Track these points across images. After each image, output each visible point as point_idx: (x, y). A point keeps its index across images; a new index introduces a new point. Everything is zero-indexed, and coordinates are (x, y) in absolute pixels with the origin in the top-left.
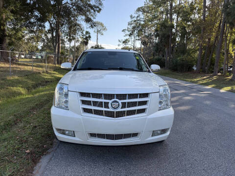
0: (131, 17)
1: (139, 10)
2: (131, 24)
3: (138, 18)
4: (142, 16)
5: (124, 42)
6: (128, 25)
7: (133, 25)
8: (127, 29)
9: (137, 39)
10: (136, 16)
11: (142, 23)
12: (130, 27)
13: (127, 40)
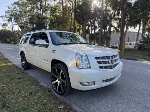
0: (9, 7)
1: (15, 3)
2: (8, 13)
3: (15, 9)
4: (18, 8)
5: (3, 25)
6: (6, 13)
7: (10, 14)
8: (5, 16)
9: (14, 24)
10: (13, 7)
11: (18, 13)
12: (8, 15)
13: (5, 24)
